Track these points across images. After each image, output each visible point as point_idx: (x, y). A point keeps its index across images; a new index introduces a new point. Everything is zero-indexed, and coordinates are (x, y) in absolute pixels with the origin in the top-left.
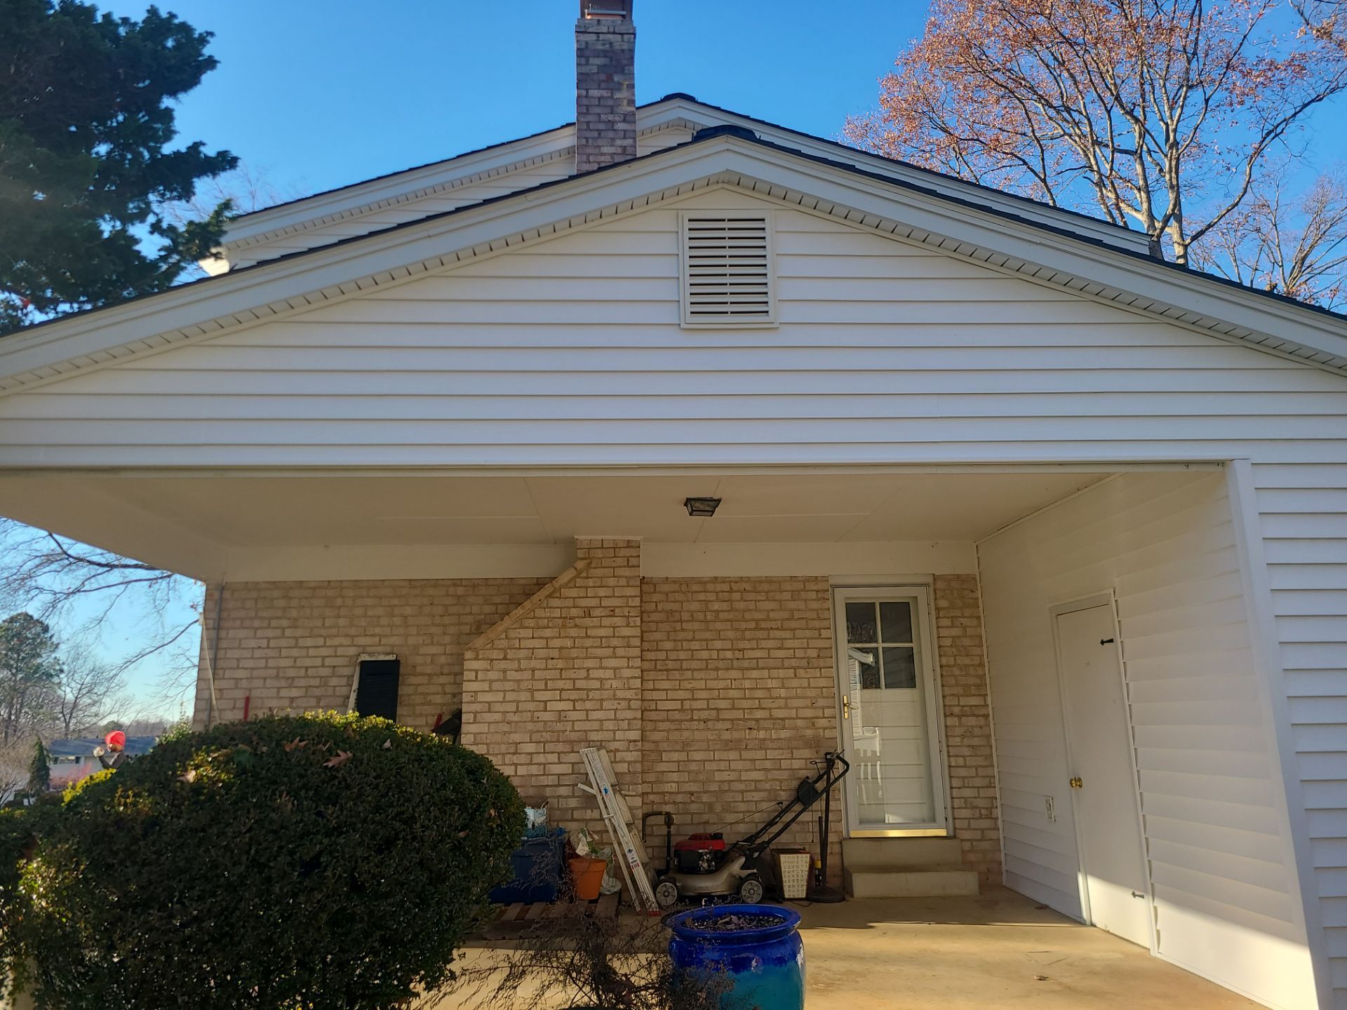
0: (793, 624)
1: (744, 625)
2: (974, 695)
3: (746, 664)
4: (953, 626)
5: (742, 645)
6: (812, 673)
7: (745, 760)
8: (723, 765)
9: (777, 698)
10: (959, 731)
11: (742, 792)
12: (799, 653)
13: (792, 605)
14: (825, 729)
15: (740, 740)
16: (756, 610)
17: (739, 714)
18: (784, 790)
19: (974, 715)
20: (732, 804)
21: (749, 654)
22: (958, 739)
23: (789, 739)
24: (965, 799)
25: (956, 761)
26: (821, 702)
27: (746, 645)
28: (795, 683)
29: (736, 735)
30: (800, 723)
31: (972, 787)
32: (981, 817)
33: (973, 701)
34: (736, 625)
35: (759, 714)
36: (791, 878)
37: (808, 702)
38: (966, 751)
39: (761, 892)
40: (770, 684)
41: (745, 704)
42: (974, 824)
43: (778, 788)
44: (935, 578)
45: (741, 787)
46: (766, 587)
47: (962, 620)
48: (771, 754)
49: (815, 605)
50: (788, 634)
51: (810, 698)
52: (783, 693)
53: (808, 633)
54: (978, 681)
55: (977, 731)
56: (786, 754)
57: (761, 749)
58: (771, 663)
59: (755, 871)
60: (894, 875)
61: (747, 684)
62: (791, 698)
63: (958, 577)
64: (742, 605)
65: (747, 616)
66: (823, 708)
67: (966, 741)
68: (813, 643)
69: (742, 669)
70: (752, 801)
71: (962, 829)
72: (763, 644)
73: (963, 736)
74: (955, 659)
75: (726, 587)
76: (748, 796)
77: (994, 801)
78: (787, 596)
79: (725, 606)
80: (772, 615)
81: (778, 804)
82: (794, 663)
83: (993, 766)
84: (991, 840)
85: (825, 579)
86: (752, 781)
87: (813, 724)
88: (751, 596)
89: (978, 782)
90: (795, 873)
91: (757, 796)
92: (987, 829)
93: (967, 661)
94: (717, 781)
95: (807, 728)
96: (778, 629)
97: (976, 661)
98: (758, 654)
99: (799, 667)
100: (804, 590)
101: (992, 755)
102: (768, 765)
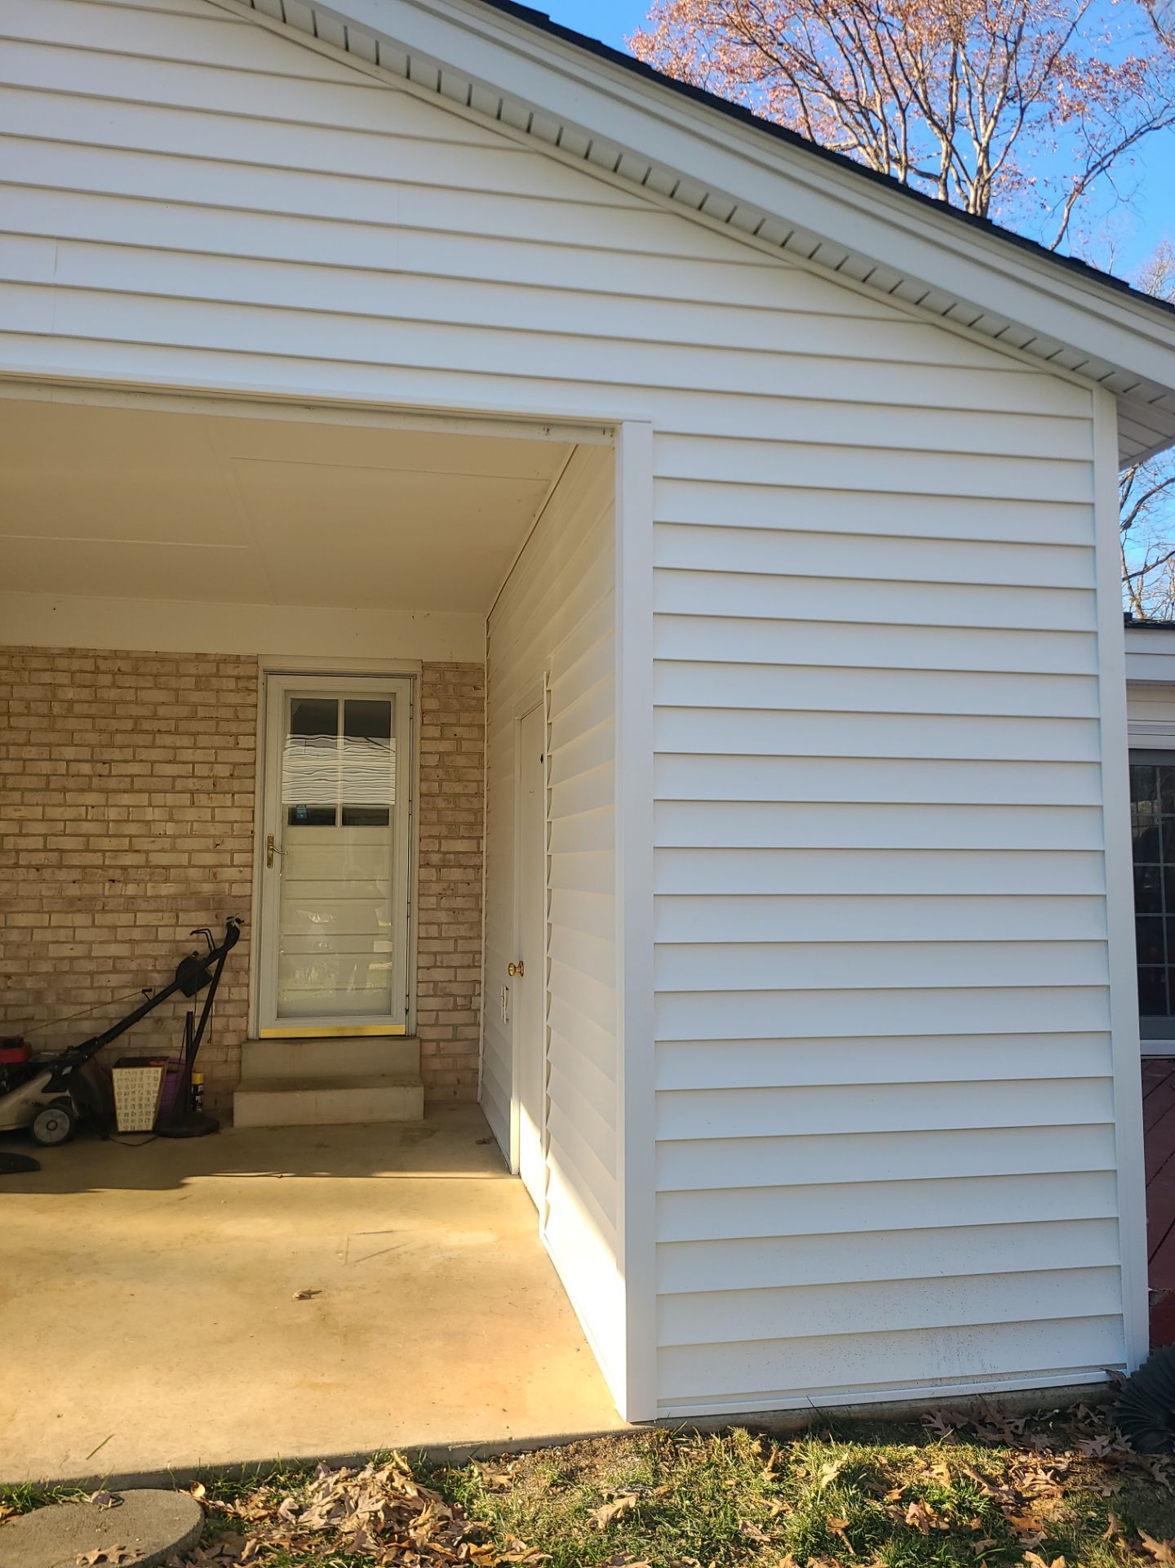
0: (195, 726)
1: (114, 724)
2: (463, 837)
3: (113, 783)
4: (442, 738)
5: (108, 754)
6: (218, 800)
7: (101, 927)
8: (63, 935)
9: (160, 836)
10: (436, 888)
11: (91, 974)
12: (200, 770)
13: (196, 697)
14: (232, 882)
15: (93, 898)
16: (136, 702)
17: (96, 859)
18: (159, 972)
19: (460, 866)
20: (73, 992)
21: (117, 769)
22: (433, 900)
23: (174, 897)
24: (435, 983)
25: (427, 931)
26: (230, 844)
27: (116, 754)
28: (191, 814)
29: (88, 890)
30: (193, 873)
31: (447, 967)
32: (455, 1009)
33: (461, 846)
34: (101, 723)
35: (128, 860)
36: (130, 1103)
37: (210, 843)
38: (443, 917)
39: (67, 1125)
40: (150, 815)
41: (107, 844)
42: (443, 1018)
43: (150, 968)
44: (425, 666)
45: (91, 966)
46: (155, 667)
47: (458, 730)
48: (142, 919)
49: (232, 699)
50: (186, 741)
51: (213, 836)
52: (170, 828)
53: (218, 741)
54: (471, 818)
55: (462, 889)
56: (168, 918)
57: (127, 910)
58: (156, 783)
59: (67, 1094)
60: (297, 1095)
61: (113, 814)
62: (180, 836)
63: (456, 666)
64: (113, 694)
65: (121, 710)
66: (232, 852)
67: (444, 903)
68: (223, 756)
69: (106, 791)
70: (107, 988)
71: (425, 1025)
72: (143, 754)
73: (440, 896)
74: (440, 786)
75: (88, 665)
76: (102, 980)
77: (477, 985)
78: (189, 682)
79: (85, 694)
80: (161, 711)
81: (144, 991)
82: (191, 784)
83: (480, 937)
84: (466, 1039)
85: (254, 660)
86: (110, 958)
87: (215, 875)
88: (129, 681)
89: (457, 960)
90: (137, 1096)
91: (115, 980)
92: (461, 1025)
93: (458, 788)
94: (53, 958)
95: (205, 881)
96: (169, 732)
97: (472, 788)
98: (134, 769)
99: (198, 791)
100: (217, 675)
101: (480, 922)
102: (137, 934)
